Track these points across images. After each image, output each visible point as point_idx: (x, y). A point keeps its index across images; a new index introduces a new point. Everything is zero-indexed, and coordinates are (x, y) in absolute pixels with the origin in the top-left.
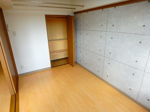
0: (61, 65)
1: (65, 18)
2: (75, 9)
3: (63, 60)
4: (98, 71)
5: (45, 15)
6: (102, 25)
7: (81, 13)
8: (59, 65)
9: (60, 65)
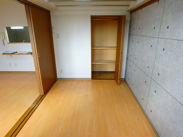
0: (106, 78)
1: (117, 19)
2: (128, 6)
3: (112, 73)
4: (143, 99)
5: (91, 16)
6: (154, 28)
7: (136, 12)
8: (102, 78)
9: (104, 78)
